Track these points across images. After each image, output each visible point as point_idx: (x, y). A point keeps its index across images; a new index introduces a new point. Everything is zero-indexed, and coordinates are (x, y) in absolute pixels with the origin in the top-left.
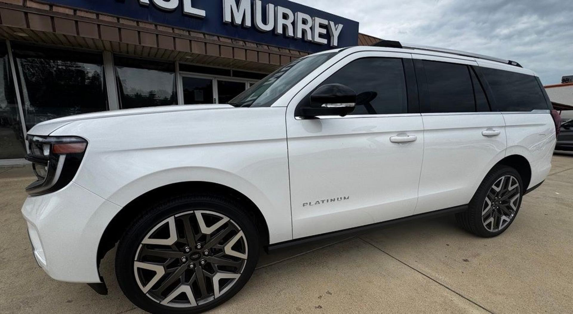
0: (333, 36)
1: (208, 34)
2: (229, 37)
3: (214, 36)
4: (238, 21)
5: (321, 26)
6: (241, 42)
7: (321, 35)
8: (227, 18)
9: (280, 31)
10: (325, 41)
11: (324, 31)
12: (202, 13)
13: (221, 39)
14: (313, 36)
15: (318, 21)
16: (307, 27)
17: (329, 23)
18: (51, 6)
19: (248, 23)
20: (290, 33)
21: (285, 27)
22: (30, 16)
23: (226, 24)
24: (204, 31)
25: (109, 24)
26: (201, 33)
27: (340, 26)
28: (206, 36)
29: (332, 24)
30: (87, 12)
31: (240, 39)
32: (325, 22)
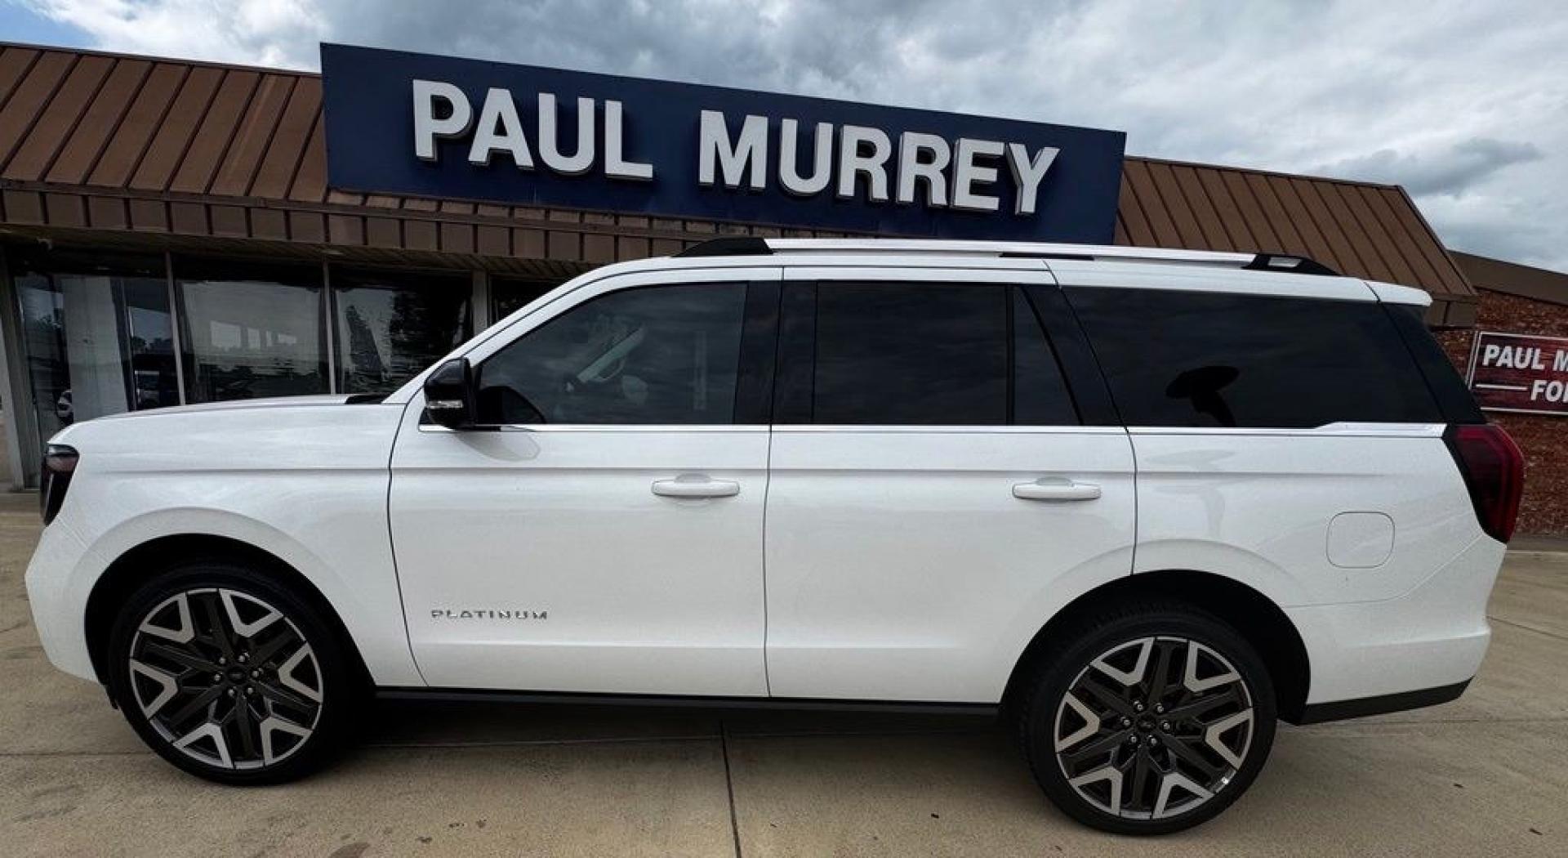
0: (1022, 185)
1: (658, 218)
2: (708, 219)
3: (674, 220)
4: (733, 178)
5: (979, 160)
6: (742, 229)
7: (977, 188)
8: (706, 175)
9: (847, 188)
10: (991, 203)
11: (990, 175)
12: (644, 171)
13: (690, 227)
14: (950, 192)
15: (968, 147)
16: (934, 172)
17: (1008, 151)
18: (366, 196)
19: (759, 180)
20: (879, 191)
21: (863, 178)
22: (332, 219)
23: (706, 187)
24: (650, 212)
25: (457, 219)
26: (644, 217)
27: (1048, 155)
28: (655, 222)
29: (1019, 152)
30: (422, 199)
31: (741, 222)
32: (996, 148)
